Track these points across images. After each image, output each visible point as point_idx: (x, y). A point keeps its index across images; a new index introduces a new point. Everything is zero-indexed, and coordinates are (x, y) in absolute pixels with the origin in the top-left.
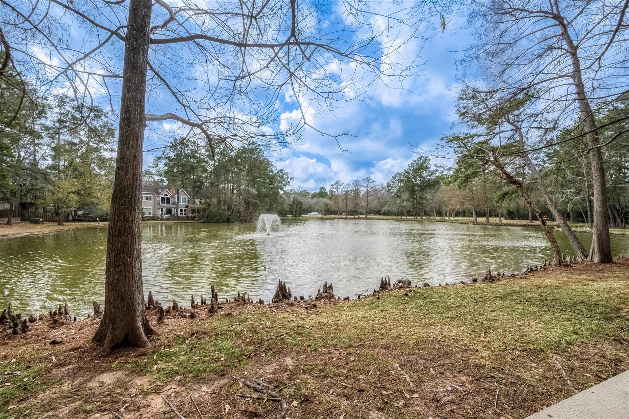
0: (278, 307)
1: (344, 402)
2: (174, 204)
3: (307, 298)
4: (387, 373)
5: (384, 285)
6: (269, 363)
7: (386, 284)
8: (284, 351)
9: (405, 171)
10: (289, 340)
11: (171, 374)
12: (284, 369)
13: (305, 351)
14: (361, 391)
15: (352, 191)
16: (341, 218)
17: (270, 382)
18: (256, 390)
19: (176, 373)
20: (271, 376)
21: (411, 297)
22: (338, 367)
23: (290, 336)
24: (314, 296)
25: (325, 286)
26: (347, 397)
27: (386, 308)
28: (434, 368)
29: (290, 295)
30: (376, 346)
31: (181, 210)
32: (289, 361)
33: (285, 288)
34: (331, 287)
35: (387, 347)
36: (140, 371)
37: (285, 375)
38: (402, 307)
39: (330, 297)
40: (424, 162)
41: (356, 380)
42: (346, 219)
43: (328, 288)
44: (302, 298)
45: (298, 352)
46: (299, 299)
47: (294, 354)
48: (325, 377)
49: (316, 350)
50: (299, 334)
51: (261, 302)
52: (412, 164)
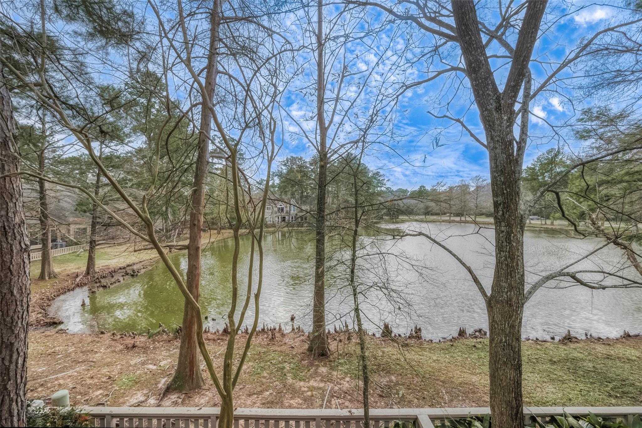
0: (384, 341)
1: (416, 400)
2: (287, 212)
3: (403, 336)
4: (438, 394)
5: (462, 333)
6: (385, 377)
7: (463, 332)
8: (391, 372)
9: (527, 167)
10: (393, 367)
11: (346, 374)
12: (391, 381)
13: (401, 375)
14: (424, 398)
15: (458, 186)
16: (443, 221)
17: (386, 385)
18: (381, 388)
20: (386, 383)
21: (478, 349)
22: (416, 386)
23: (394, 365)
24: (408, 335)
25: (416, 328)
26: (417, 399)
27: (455, 355)
28: (462, 397)
29: (391, 332)
30: (438, 380)
31: (292, 218)
32: (393, 378)
33: (388, 327)
34: (420, 330)
35: (443, 382)
36: (335, 369)
37: (392, 384)
38: (466, 356)
39: (419, 338)
40: (556, 155)
41: (423, 393)
42: (449, 222)
43: (418, 330)
44: (400, 335)
45: (398, 375)
46: (397, 335)
47: (396, 375)
48: (409, 389)
49: (406, 375)
50: (398, 364)
51: (374, 335)
52: (538, 159)
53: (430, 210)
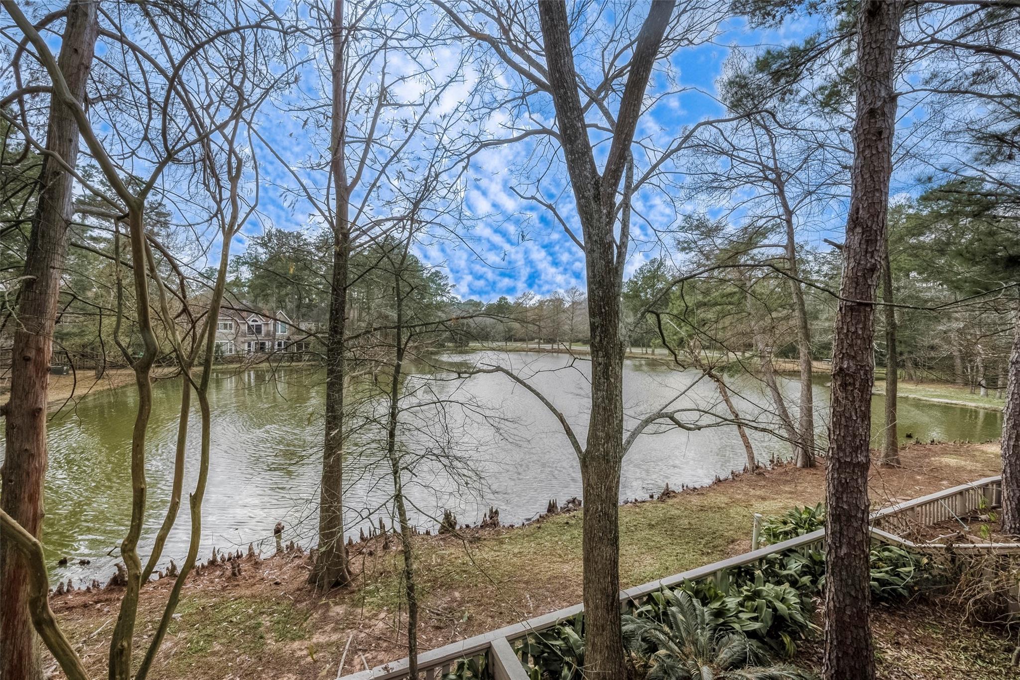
0: (443, 539)
1: (490, 619)
2: (268, 334)
3: (472, 526)
4: (520, 602)
5: (552, 508)
6: (444, 596)
8: (453, 586)
9: (629, 280)
10: (457, 577)
11: (380, 606)
12: (454, 600)
13: (468, 587)
14: (501, 613)
15: (550, 301)
16: (531, 350)
17: (445, 609)
18: (438, 615)
19: (384, 605)
20: (446, 605)
21: (571, 526)
22: (490, 598)
23: (458, 574)
24: (479, 524)
25: (491, 511)
26: (492, 617)
27: (543, 541)
28: (551, 597)
29: (455, 523)
30: (520, 581)
31: (279, 345)
32: (457, 594)
33: (451, 517)
34: (497, 512)
35: (527, 583)
36: (360, 603)
37: (455, 604)
38: (556, 539)
39: (495, 525)
40: (658, 268)
41: (500, 606)
42: (538, 351)
43: (494, 514)
44: (467, 526)
45: (464, 587)
46: (464, 527)
47: (461, 589)
48: (480, 605)
49: (476, 585)
50: (465, 571)
51: (428, 533)
52: (640, 270)
53: (512, 333)
